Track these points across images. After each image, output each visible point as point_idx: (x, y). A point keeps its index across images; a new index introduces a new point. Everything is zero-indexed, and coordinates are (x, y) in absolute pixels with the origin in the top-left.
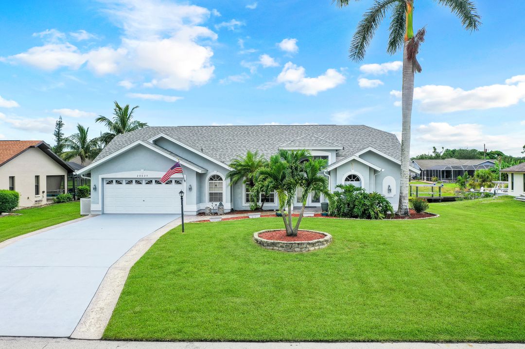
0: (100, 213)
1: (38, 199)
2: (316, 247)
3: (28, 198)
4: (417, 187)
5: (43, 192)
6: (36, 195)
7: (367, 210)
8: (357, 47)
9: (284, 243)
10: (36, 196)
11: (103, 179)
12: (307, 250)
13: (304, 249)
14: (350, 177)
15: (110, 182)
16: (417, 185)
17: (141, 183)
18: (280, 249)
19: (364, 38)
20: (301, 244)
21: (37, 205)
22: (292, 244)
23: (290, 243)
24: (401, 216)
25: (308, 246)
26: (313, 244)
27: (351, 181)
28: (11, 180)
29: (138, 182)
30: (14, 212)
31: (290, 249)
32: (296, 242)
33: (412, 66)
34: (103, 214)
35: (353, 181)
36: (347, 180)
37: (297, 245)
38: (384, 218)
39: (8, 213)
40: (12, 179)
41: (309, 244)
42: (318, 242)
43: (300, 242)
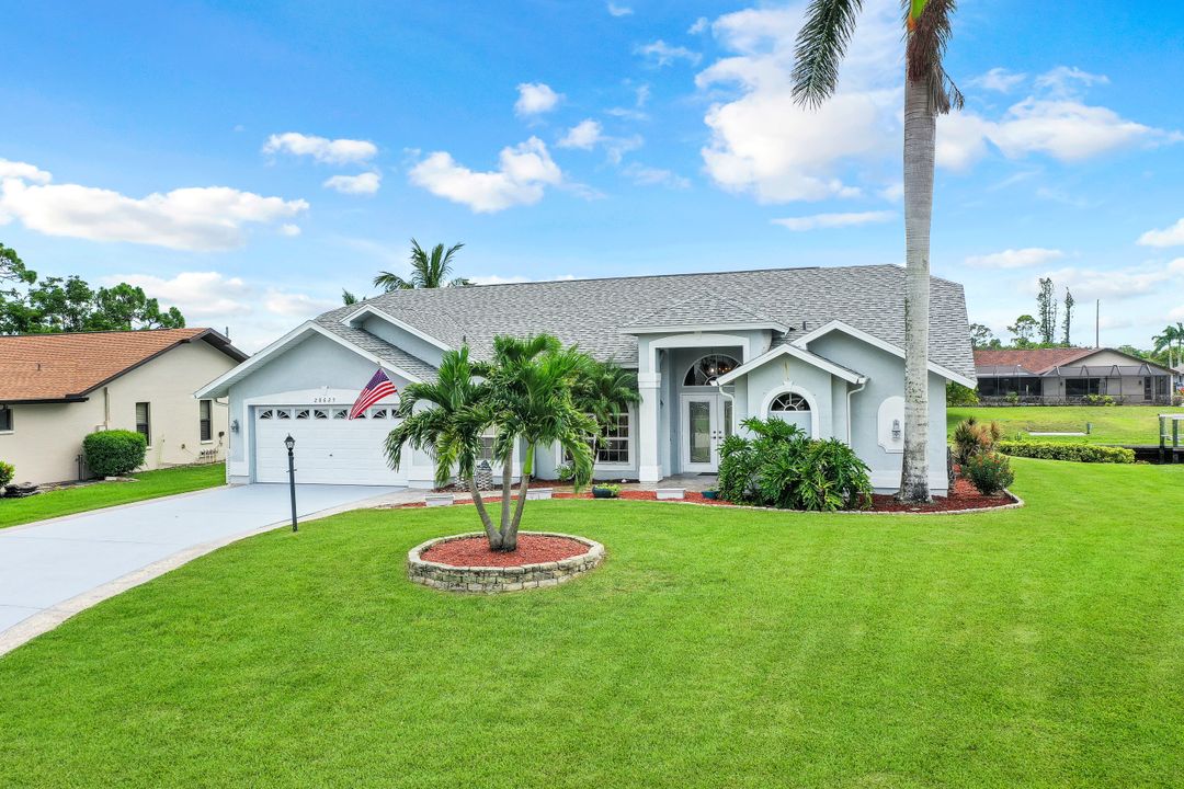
0: (247, 481)
1: (207, 448)
2: (526, 584)
3: (183, 446)
4: (1175, 422)
5: (221, 434)
6: (202, 439)
7: (796, 484)
8: (812, 61)
9: (444, 570)
10: (204, 442)
11: (252, 408)
12: (498, 589)
13: (489, 588)
14: (784, 398)
15: (267, 415)
16: (1175, 416)
17: (324, 417)
18: (438, 583)
19: (831, 37)
20: (486, 572)
21: (204, 461)
22: (461, 572)
23: (457, 571)
24: (905, 503)
25: (499, 580)
26: (517, 576)
27: (787, 409)
28: (142, 411)
29: (320, 415)
30: (132, 475)
31: (458, 585)
32: (472, 568)
33: (925, 97)
34: (254, 482)
35: (790, 408)
36: (776, 406)
37: (473, 577)
38: (838, 508)
39: (115, 478)
40: (144, 407)
41: (504, 574)
42: (534, 570)
43: (483, 568)
